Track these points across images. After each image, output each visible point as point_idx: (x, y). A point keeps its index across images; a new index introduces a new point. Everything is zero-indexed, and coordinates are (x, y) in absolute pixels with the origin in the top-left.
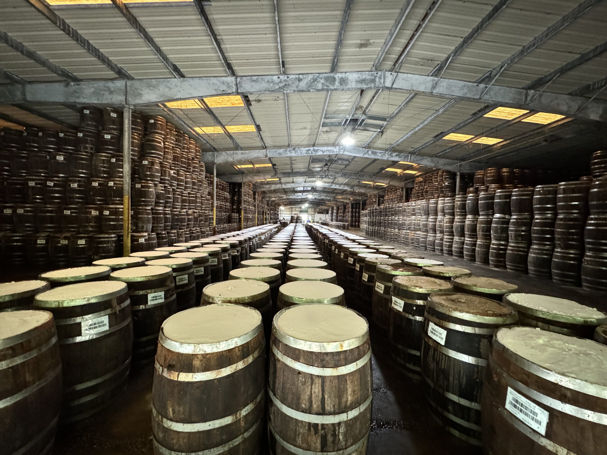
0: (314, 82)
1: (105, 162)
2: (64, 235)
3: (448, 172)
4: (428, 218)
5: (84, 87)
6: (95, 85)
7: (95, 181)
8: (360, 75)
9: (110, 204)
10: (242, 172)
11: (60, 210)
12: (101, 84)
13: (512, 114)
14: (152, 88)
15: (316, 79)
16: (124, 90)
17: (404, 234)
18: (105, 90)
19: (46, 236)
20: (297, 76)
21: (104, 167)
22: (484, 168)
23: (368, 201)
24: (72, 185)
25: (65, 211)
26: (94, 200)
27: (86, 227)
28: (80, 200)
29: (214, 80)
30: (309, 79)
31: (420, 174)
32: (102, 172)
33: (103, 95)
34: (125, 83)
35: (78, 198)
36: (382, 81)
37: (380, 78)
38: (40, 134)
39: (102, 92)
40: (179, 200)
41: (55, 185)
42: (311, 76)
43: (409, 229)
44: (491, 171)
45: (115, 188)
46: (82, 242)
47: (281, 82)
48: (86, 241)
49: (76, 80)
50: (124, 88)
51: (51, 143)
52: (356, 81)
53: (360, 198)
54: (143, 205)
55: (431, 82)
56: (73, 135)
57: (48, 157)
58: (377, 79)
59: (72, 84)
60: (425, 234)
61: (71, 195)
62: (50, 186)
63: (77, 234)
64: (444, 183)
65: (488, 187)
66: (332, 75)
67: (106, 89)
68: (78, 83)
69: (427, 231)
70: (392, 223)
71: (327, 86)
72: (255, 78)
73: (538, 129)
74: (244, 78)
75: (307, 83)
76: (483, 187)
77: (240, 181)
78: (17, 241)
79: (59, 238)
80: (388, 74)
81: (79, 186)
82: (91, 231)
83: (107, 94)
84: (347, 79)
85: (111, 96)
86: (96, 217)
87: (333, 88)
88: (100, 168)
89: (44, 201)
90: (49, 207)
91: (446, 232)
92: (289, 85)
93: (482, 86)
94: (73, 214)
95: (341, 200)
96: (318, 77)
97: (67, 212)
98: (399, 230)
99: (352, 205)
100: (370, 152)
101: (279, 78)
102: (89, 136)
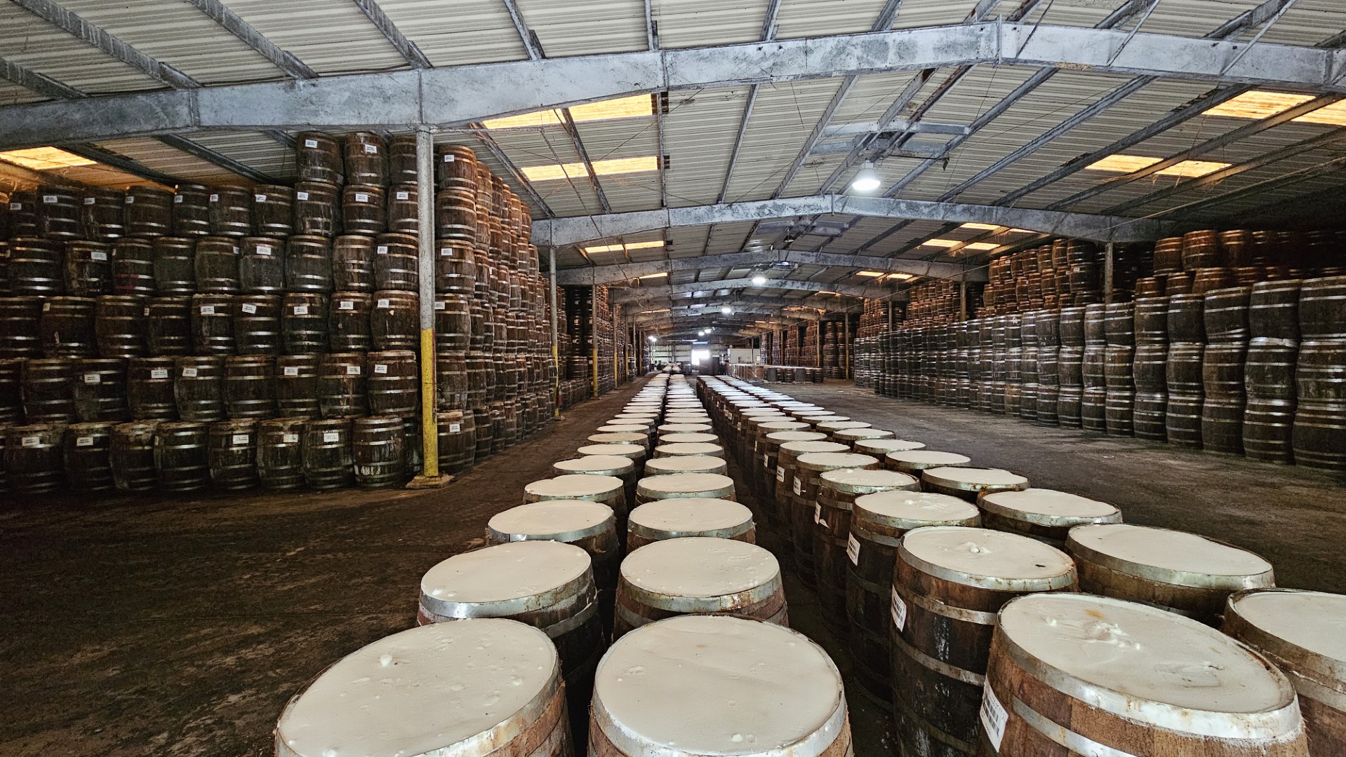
0: (839, 54)
1: (362, 254)
2: (291, 423)
3: (1078, 242)
4: (1058, 351)
5: (328, 89)
6: (352, 85)
7: (345, 298)
8: (943, 35)
9: (381, 350)
10: (591, 262)
11: (273, 368)
12: (366, 82)
13: (1271, 105)
14: (476, 86)
15: (844, 48)
16: (417, 94)
17: (988, 390)
18: (374, 96)
19: (250, 427)
20: (801, 43)
21: (360, 266)
22: (1180, 231)
23: (865, 317)
24: (296, 308)
25: (286, 369)
26: (346, 341)
27: (337, 402)
28: (315, 343)
29: (615, 61)
30: (829, 49)
31: (1004, 249)
32: (356, 277)
33: (370, 105)
34: (417, 77)
35: (310, 338)
36: (994, 45)
37: (989, 39)
38: (215, 198)
39: (367, 100)
40: (504, 334)
41: (260, 312)
42: (831, 42)
43: (1003, 378)
44: (1200, 239)
45: (392, 312)
46: (332, 437)
47: (764, 58)
48: (340, 434)
49: (310, 75)
50: (415, 88)
51: (237, 216)
52: (934, 49)
53: (844, 310)
54: (449, 348)
55: (1108, 42)
56: (285, 197)
57: (235, 250)
58: (983, 43)
59: (301, 83)
60: (1052, 387)
61: (296, 332)
62: (250, 315)
63: (314, 419)
64: (1069, 269)
65: (1192, 275)
66: (880, 36)
67: (376, 91)
68: (313, 81)
69: (1056, 381)
70: (952, 366)
71: (868, 62)
72: (706, 52)
73: (1323, 137)
74: (683, 53)
75: (824, 59)
76: (1179, 276)
77: (587, 283)
78: (188, 440)
79: (281, 429)
80: (1007, 28)
81: (311, 311)
82: (347, 412)
83: (377, 103)
84: (914, 45)
85: (387, 107)
86: (356, 379)
87: (883, 66)
88: (351, 270)
89: (235, 348)
90: (250, 361)
91: (1113, 381)
92: (782, 64)
93: (1225, 44)
94: (304, 376)
95: (797, 316)
96: (848, 43)
97: (291, 372)
98: (972, 380)
99: (823, 325)
100: (903, 206)
101: (760, 49)
102: (321, 198)
